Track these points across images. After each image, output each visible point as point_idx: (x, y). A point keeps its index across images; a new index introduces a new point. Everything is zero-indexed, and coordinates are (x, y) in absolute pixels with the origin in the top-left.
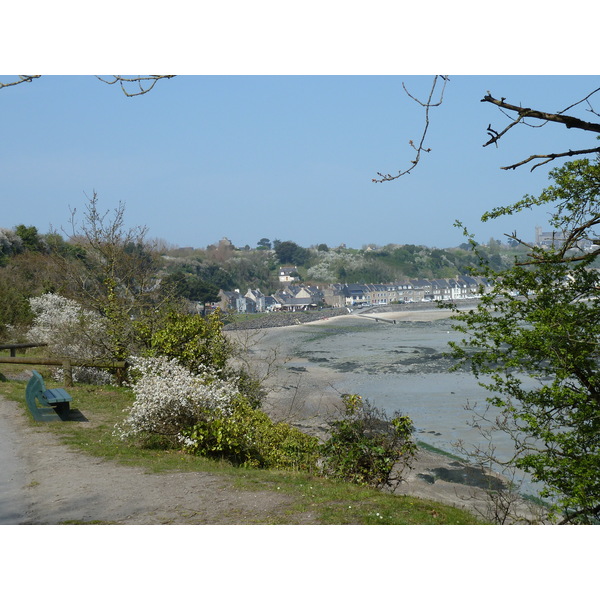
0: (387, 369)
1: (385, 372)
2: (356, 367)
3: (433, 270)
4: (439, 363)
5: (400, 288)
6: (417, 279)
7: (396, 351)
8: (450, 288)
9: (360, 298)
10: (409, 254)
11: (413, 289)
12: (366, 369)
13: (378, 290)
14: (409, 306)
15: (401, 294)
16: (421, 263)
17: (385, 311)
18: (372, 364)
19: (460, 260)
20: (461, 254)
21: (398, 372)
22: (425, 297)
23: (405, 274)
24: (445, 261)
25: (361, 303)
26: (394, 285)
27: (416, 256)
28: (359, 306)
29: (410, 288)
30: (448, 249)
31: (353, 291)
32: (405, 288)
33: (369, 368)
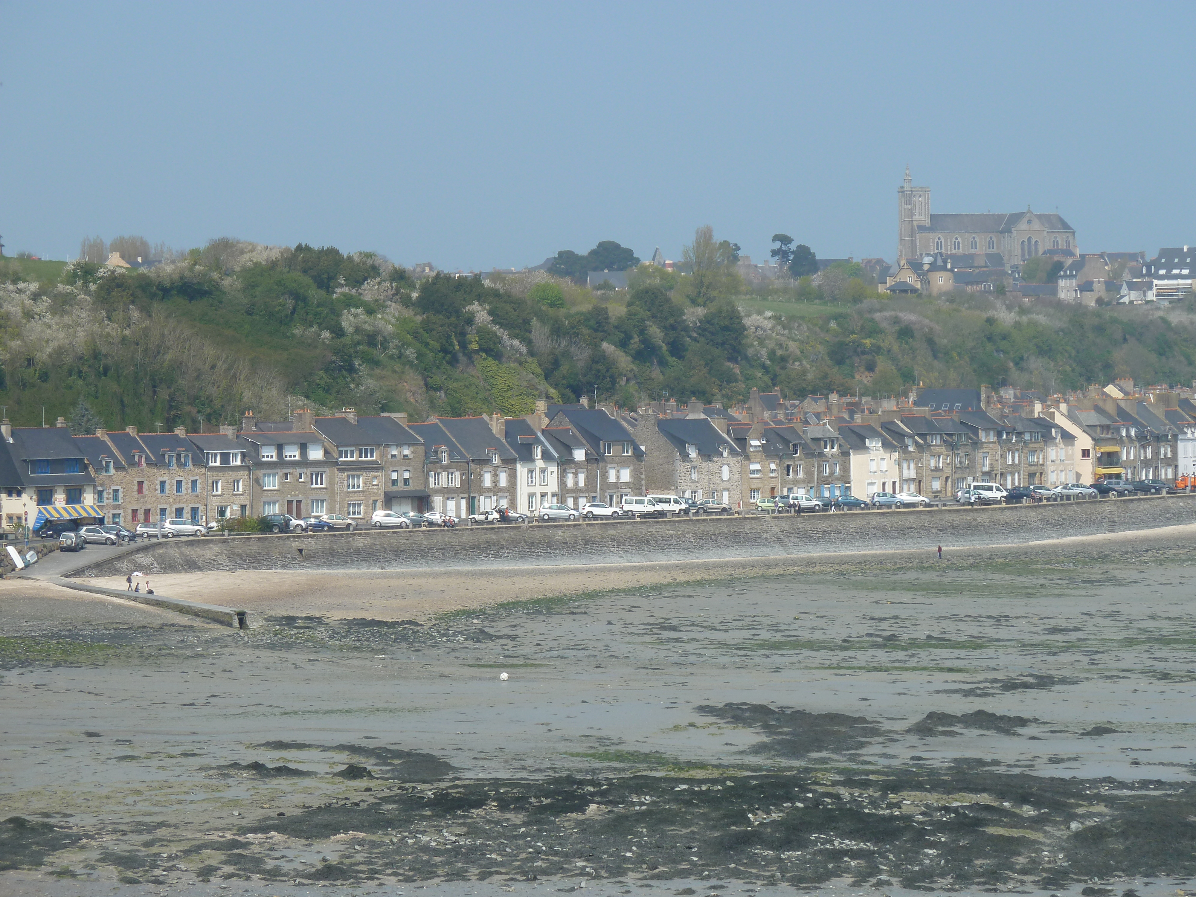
0: (214, 858)
1: (206, 873)
2: (55, 845)
3: (426, 372)
4: (473, 831)
5: (269, 454)
6: (350, 414)
7: (257, 767)
8: (509, 462)
9: (74, 497)
10: (315, 294)
11: (329, 462)
12: (107, 857)
13: (159, 463)
14: (310, 544)
15: (272, 483)
16: (371, 339)
17: (192, 566)
18: (139, 828)
19: (557, 331)
20: (557, 302)
21: (273, 875)
22: (390, 500)
23: (292, 388)
24: (482, 332)
25: (75, 524)
26: (240, 441)
27: (349, 302)
28: (69, 538)
29: (316, 454)
30: (496, 276)
31: (37, 465)
32: (292, 453)
33: (120, 848)
